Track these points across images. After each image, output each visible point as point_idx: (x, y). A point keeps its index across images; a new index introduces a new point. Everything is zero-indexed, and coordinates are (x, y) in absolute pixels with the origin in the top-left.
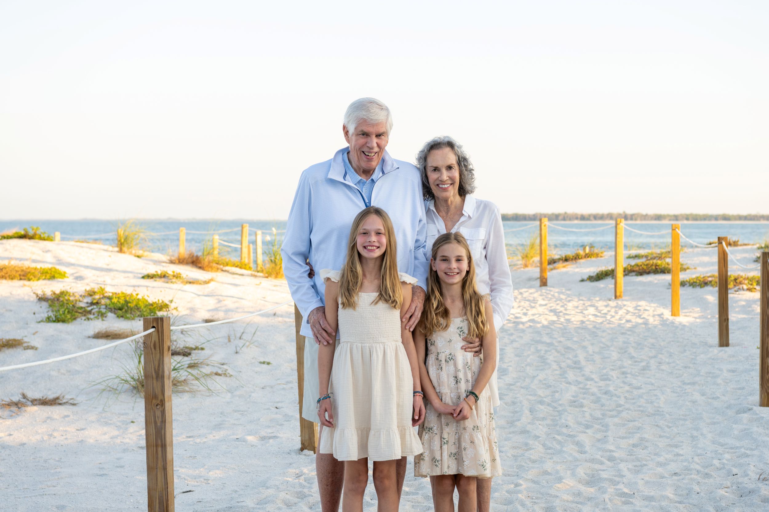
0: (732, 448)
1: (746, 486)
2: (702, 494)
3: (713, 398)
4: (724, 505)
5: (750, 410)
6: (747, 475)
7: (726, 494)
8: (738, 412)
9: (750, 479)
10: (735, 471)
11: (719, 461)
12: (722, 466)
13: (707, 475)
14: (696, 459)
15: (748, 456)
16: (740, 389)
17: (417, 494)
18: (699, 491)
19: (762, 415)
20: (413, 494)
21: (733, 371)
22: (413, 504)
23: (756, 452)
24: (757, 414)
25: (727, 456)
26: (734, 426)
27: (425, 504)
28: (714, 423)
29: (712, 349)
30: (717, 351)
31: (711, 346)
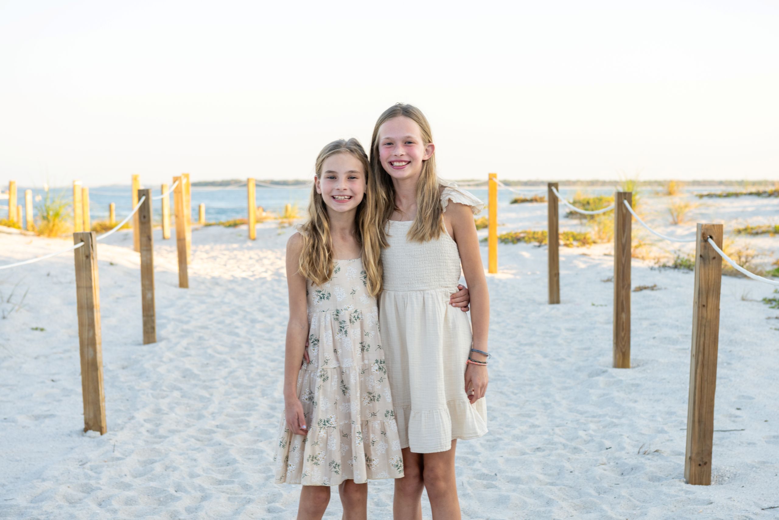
0: (594, 417)
1: (626, 461)
2: (576, 473)
3: (558, 360)
4: (606, 485)
5: (604, 372)
6: (623, 449)
7: (605, 472)
8: (591, 375)
9: (628, 453)
10: (608, 443)
11: (585, 433)
12: (590, 438)
13: (576, 450)
14: (557, 430)
15: (616, 425)
16: (586, 349)
17: (233, 482)
18: (572, 469)
19: (620, 378)
20: (228, 482)
21: (572, 330)
22: (229, 496)
23: (623, 421)
24: (613, 377)
25: (592, 426)
26: (591, 391)
27: (244, 496)
28: (566, 388)
29: (541, 307)
30: (548, 309)
31: (540, 304)
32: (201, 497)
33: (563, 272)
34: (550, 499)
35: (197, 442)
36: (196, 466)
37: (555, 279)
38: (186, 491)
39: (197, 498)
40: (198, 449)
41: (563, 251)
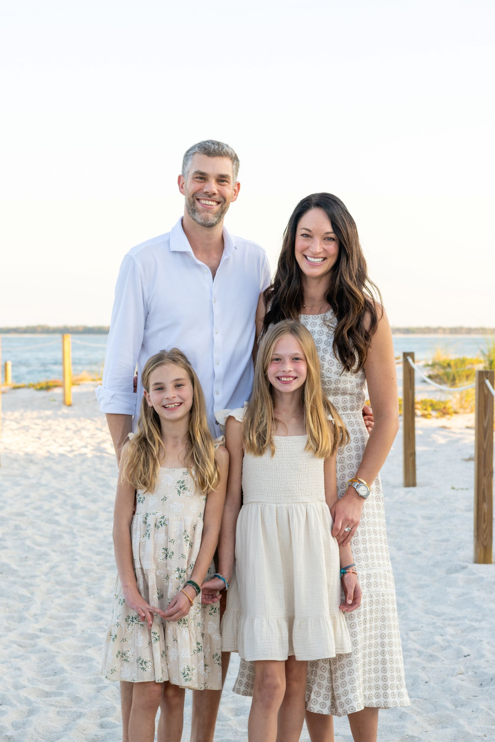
0: (452, 619)
1: (485, 670)
2: (432, 684)
3: (413, 554)
4: (463, 698)
5: (464, 568)
6: (482, 656)
7: (463, 683)
8: (449, 571)
9: (488, 661)
10: (466, 650)
11: (441, 638)
12: (447, 644)
13: (432, 658)
14: (411, 635)
15: (475, 629)
16: (443, 541)
17: (61, 694)
18: (427, 680)
19: (481, 575)
20: (56, 694)
21: (430, 518)
22: (58, 709)
23: (484, 624)
24: (473, 574)
25: (450, 630)
26: (449, 590)
27: (74, 709)
28: (422, 587)
29: (396, 491)
30: (403, 492)
31: (394, 487)
32: (28, 711)
33: (419, 448)
34: (403, 713)
35: (20, 648)
36: (21, 676)
37: (411, 459)
38: (11, 704)
39: (24, 712)
40: (21, 656)
41: (420, 423)
